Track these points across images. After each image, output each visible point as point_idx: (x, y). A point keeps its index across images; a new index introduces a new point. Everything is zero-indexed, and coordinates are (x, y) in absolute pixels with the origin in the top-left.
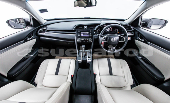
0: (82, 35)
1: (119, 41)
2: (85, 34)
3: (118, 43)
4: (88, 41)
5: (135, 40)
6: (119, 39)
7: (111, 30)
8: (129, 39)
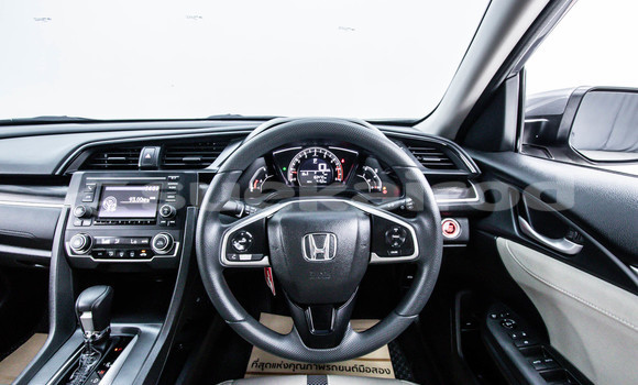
0: (110, 208)
1: (375, 258)
2: (132, 200)
3: (361, 269)
4: (151, 253)
5: (500, 241)
6: (365, 236)
7: (336, 175)
8: (453, 230)
